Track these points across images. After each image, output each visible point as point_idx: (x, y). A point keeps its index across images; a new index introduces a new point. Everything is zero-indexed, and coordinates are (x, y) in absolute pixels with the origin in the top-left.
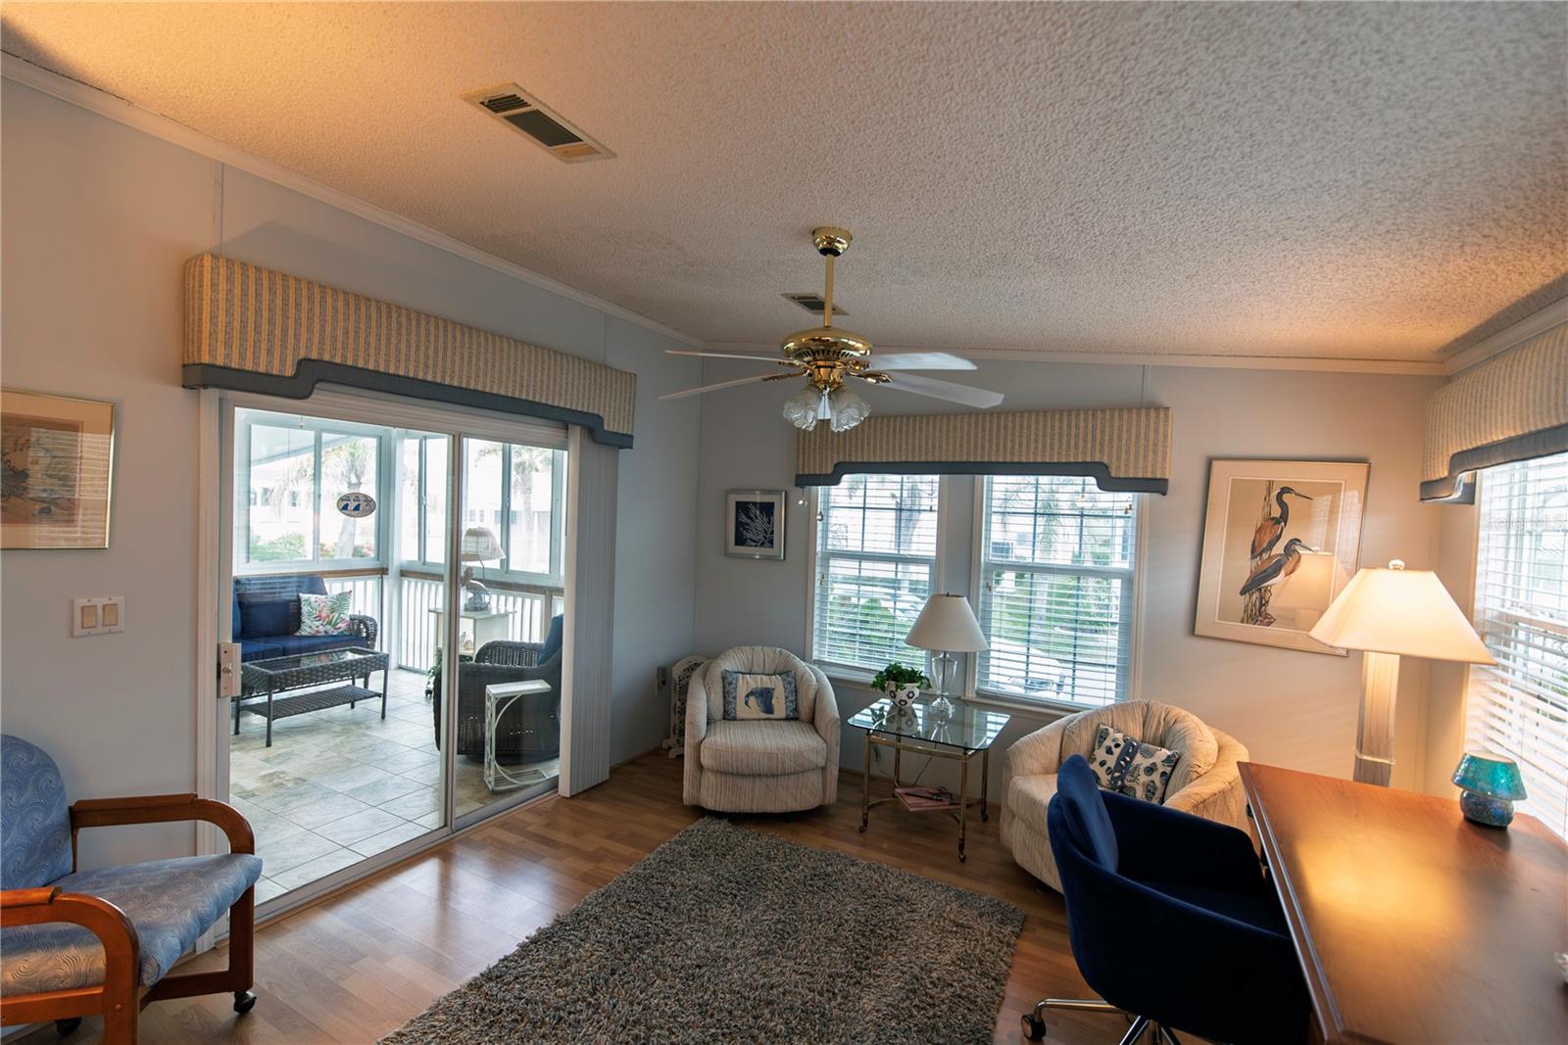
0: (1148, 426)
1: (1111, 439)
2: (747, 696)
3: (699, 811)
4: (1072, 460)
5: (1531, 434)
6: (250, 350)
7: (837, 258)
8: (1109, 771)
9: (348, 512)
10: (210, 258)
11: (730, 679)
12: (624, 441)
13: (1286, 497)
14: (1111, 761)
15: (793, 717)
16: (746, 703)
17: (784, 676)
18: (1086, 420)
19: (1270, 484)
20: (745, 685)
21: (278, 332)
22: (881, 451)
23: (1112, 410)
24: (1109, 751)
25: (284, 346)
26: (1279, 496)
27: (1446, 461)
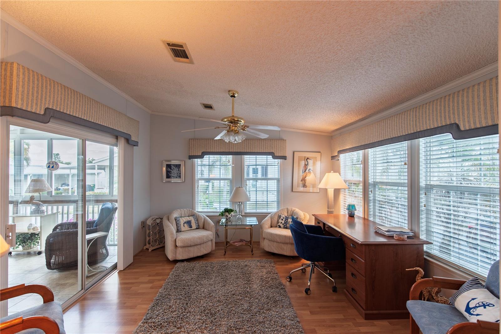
0: (282, 144)
1: (275, 147)
2: (184, 224)
3: (176, 261)
4: (266, 152)
5: (354, 147)
6: (30, 103)
7: (235, 98)
8: (283, 224)
9: (50, 169)
10: (16, 64)
11: (178, 219)
12: (136, 144)
13: (308, 160)
14: (283, 222)
15: (198, 228)
16: (184, 226)
17: (193, 216)
18: (269, 142)
19: (305, 157)
20: (182, 221)
21: (39, 97)
22: (216, 148)
23: (275, 140)
24: (282, 220)
25: (41, 103)
26: (307, 160)
27: (337, 152)
